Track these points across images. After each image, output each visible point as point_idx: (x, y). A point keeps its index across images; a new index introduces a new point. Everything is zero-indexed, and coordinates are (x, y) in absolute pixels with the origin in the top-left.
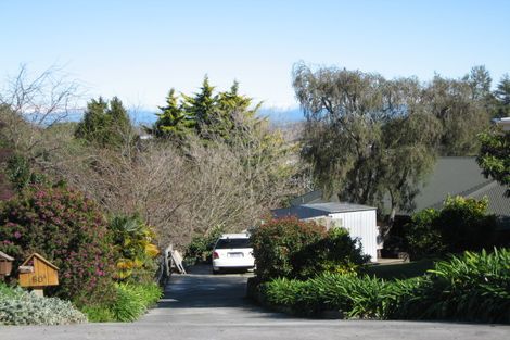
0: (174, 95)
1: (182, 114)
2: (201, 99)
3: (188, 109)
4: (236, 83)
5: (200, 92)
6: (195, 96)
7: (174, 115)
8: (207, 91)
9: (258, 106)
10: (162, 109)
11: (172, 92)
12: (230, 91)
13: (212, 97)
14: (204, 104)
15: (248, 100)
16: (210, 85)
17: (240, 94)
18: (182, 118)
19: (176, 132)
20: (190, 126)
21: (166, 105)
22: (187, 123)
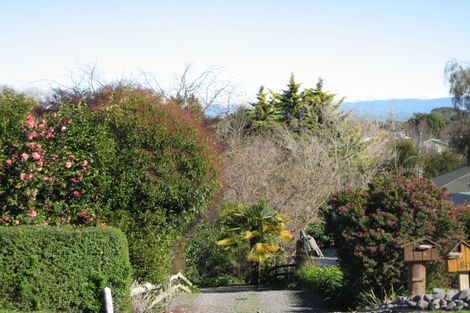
0: (264, 92)
1: (272, 110)
2: (288, 95)
3: (276, 105)
4: (321, 81)
5: (287, 89)
6: (282, 93)
7: (264, 110)
8: (293, 88)
9: (341, 101)
10: (253, 105)
11: (262, 89)
12: (315, 87)
13: (298, 93)
14: (292, 100)
15: (332, 96)
16: (296, 82)
17: (323, 90)
18: (272, 113)
19: (267, 126)
20: (281, 120)
21: (256, 101)
22: (276, 117)
